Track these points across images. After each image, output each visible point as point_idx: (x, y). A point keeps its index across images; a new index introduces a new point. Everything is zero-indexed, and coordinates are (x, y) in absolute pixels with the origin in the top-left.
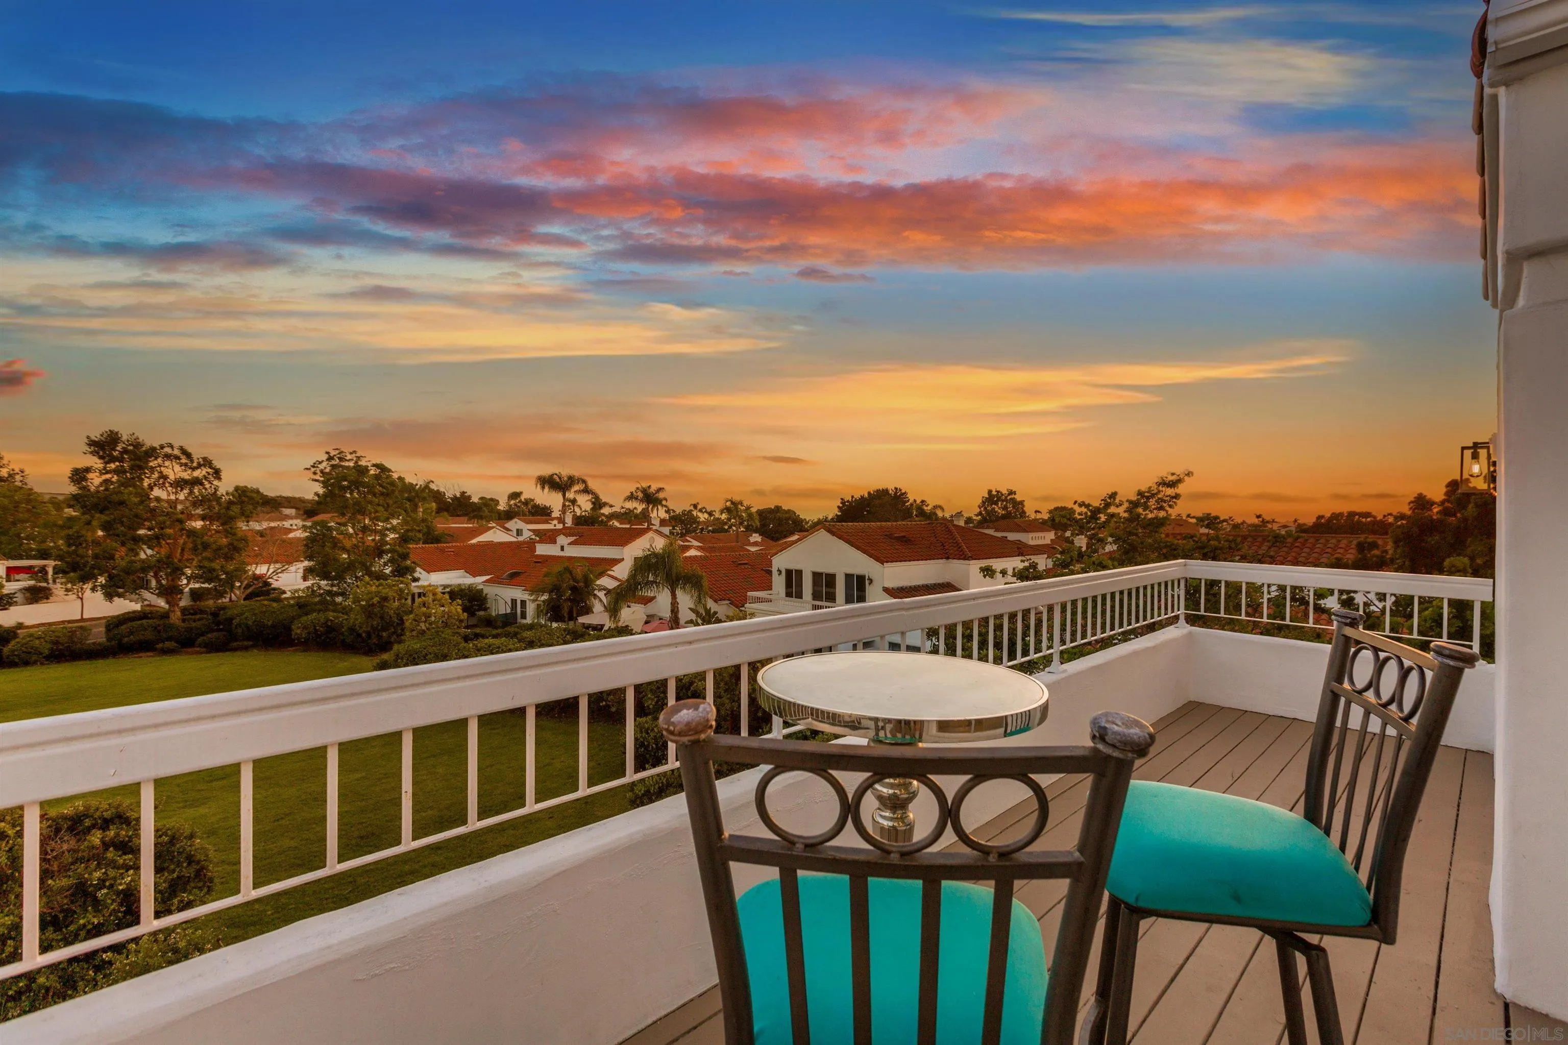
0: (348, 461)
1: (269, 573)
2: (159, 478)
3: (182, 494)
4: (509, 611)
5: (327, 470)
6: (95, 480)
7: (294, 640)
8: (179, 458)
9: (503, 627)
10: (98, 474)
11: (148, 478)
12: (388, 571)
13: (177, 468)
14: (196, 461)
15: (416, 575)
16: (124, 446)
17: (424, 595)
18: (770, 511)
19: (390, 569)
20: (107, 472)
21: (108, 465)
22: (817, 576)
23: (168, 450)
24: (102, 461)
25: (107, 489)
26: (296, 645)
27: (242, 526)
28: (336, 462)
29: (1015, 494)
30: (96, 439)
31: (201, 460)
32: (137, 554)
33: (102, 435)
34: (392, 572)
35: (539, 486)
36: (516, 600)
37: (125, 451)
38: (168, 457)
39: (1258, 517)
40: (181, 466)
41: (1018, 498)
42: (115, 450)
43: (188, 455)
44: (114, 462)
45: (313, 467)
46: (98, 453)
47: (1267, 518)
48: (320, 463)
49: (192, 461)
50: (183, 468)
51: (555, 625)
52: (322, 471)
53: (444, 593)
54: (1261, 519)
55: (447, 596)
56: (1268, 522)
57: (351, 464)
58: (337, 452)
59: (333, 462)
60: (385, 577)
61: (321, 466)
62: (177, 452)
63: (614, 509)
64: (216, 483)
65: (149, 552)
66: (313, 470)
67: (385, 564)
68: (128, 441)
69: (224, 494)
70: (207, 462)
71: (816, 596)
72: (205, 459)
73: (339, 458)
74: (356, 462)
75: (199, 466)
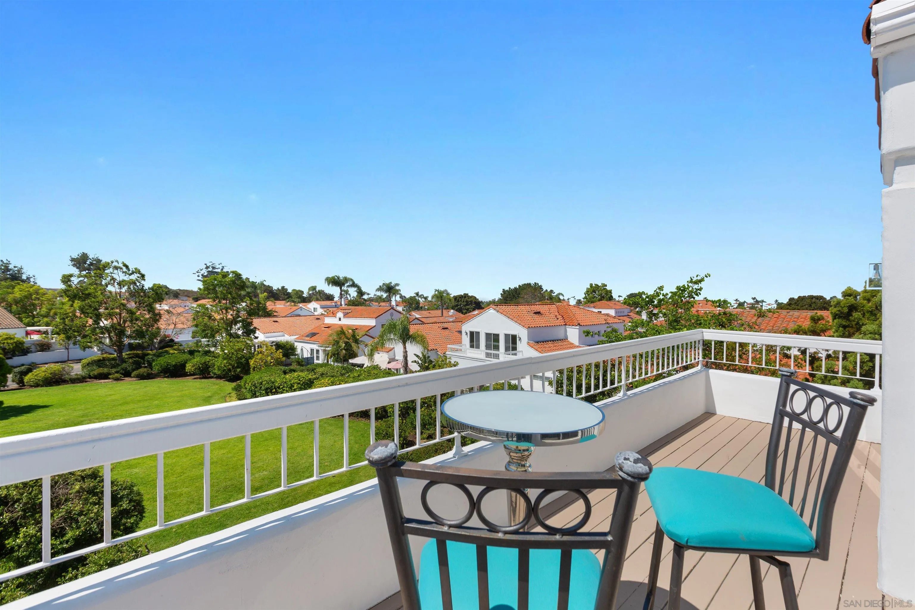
0: (218, 269)
1: (173, 334)
2: (111, 280)
3: (123, 288)
4: (309, 356)
5: (206, 274)
6: (75, 281)
7: (187, 372)
8: (121, 268)
9: (306, 365)
10: (76, 278)
11: (104, 279)
12: (240, 332)
13: (121, 274)
14: (131, 270)
15: (256, 335)
16: (91, 261)
17: (261, 347)
18: (461, 297)
19: (242, 331)
20: (82, 276)
21: (82, 272)
22: (488, 335)
23: (115, 264)
24: (78, 270)
25: (81, 286)
26: (188, 376)
27: (157, 306)
28: (210, 269)
29: (606, 286)
30: (75, 258)
31: (134, 269)
32: (99, 323)
33: (78, 255)
34: (243, 333)
35: (326, 283)
36: (313, 350)
37: (91, 264)
38: (116, 268)
39: (754, 299)
40: (123, 273)
41: (608, 288)
42: (86, 264)
43: (127, 267)
44: (85, 271)
45: (198, 272)
46: (76, 266)
47: (759, 299)
48: (201, 270)
49: (129, 270)
50: (124, 274)
51: (336, 364)
52: (202, 275)
53: (272, 346)
54: (755, 300)
55: (274, 347)
56: (760, 302)
57: (219, 270)
58: (211, 263)
59: (209, 270)
60: (238, 336)
61: (202, 272)
62: (121, 265)
63: (370, 296)
64: (143, 282)
65: (105, 322)
66: (197, 274)
67: (239, 329)
68: (93, 258)
69: (147, 289)
70: (137, 271)
71: (488, 347)
72: (136, 269)
73: (212, 267)
74: (222, 270)
75: (133, 273)
